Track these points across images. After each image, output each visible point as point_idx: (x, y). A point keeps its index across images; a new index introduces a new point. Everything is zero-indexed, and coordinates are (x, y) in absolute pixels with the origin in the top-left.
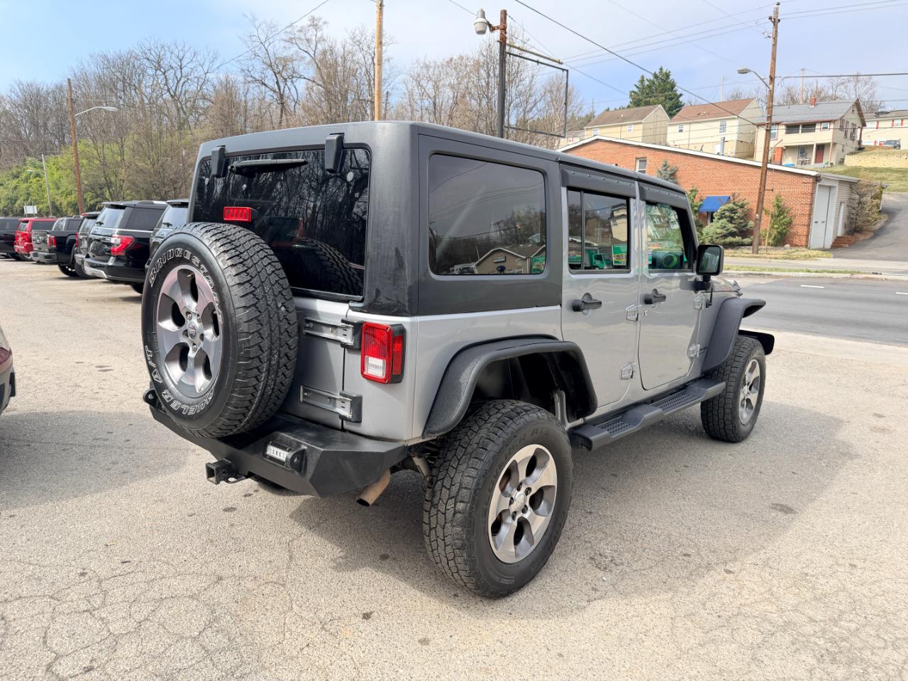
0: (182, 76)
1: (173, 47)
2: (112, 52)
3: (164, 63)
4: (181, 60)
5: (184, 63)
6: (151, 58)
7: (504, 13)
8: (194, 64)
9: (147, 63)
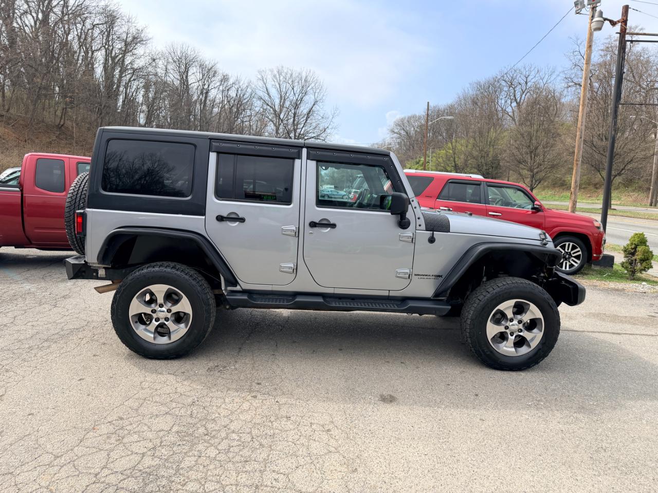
0: (526, 89)
1: (522, 70)
2: (484, 79)
3: (515, 82)
4: (527, 78)
5: (529, 79)
6: (507, 80)
7: (626, 9)
8: (537, 79)
9: (503, 83)
